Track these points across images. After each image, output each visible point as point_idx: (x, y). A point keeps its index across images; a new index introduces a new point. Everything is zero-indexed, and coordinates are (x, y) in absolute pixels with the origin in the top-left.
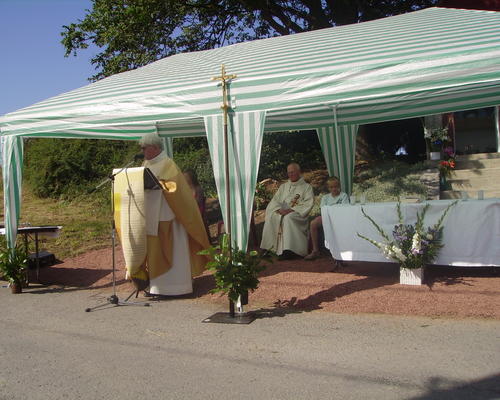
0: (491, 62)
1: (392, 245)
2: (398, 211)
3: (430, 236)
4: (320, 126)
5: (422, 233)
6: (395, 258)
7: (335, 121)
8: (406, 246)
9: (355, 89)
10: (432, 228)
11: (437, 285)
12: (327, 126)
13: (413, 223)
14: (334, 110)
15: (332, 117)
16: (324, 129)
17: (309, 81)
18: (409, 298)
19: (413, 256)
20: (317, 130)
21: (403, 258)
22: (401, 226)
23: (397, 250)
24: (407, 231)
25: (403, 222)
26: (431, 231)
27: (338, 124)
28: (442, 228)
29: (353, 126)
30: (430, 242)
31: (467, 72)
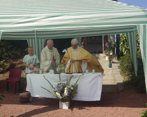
0: (98, 19)
1: (55, 92)
2: (60, 77)
3: (72, 88)
4: (29, 38)
5: (69, 87)
6: (57, 97)
7: (35, 37)
8: (62, 92)
9: (42, 25)
10: (73, 85)
11: (75, 109)
12: (32, 39)
13: (65, 82)
14: (35, 32)
15: (34, 35)
16: (30, 40)
17: (22, 20)
18: (63, 115)
19: (65, 97)
20: (27, 40)
21: (60, 97)
22: (60, 83)
23: (58, 94)
24: (63, 86)
25: (61, 82)
26: (73, 86)
27: (37, 38)
28: (77, 85)
29: (43, 40)
30: (72, 90)
31: (88, 22)
